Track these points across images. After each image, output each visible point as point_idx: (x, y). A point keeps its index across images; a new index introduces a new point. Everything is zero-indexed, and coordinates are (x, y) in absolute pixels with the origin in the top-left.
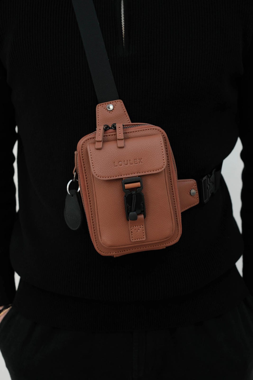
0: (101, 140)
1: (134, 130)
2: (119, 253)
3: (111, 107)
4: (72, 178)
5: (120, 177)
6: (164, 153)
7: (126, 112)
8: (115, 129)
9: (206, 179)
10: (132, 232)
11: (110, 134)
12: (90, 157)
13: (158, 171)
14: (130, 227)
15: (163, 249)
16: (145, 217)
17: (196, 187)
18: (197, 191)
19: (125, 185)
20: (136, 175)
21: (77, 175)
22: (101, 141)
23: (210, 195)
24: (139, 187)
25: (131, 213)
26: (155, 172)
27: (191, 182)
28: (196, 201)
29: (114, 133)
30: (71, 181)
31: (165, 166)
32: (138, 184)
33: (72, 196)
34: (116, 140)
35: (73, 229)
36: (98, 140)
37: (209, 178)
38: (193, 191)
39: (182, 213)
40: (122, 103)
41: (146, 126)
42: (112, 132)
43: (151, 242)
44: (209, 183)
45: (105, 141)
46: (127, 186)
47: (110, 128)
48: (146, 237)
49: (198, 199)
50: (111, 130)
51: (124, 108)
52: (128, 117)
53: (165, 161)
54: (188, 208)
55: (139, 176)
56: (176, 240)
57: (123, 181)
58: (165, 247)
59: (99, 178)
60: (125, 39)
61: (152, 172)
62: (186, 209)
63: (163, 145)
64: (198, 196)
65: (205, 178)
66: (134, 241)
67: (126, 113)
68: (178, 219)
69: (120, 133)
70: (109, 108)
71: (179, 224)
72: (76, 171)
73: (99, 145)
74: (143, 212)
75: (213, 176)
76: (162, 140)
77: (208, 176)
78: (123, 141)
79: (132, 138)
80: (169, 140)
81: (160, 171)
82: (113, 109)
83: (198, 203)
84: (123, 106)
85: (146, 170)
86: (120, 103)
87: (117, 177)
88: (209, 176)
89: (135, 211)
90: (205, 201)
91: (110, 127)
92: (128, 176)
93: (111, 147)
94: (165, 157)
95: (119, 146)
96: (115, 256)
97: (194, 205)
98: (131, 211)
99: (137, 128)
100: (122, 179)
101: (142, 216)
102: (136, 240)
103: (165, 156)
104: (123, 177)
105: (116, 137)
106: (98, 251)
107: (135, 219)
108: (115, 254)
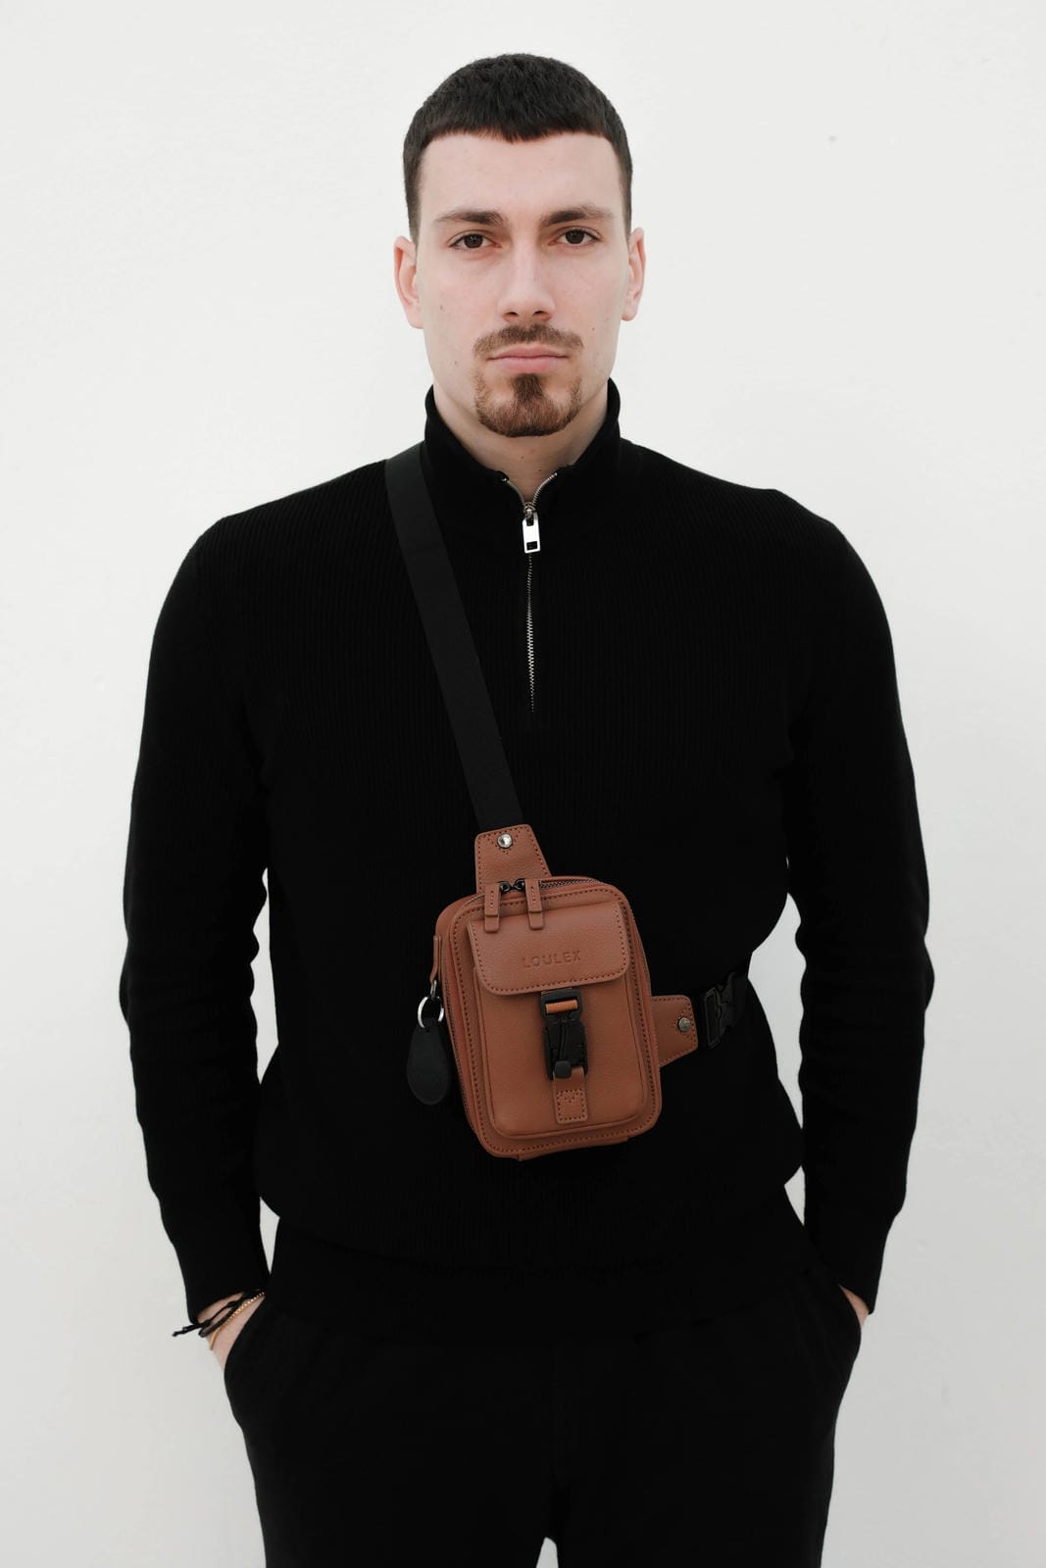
0: (496, 913)
1: (561, 893)
2: (531, 1150)
3: (507, 840)
4: (427, 993)
5: (536, 989)
6: (625, 939)
7: (539, 850)
8: (523, 889)
9: (712, 996)
10: (559, 1104)
11: (512, 900)
12: (474, 948)
13: (612, 977)
14: (555, 1093)
15: (623, 1144)
16: (586, 1072)
17: (691, 1012)
18: (693, 1022)
19: (547, 1005)
20: (568, 984)
21: (439, 987)
22: (496, 916)
23: (722, 1031)
24: (574, 1010)
25: (558, 1064)
26: (606, 979)
27: (681, 1002)
28: (689, 1043)
29: (521, 899)
30: (426, 999)
31: (626, 967)
32: (573, 1004)
33: (428, 1031)
34: (526, 912)
35: (430, 1103)
36: (489, 914)
37: (721, 992)
38: (685, 1022)
39: (662, 1070)
40: (531, 832)
41: (587, 884)
42: (515, 898)
43: (595, 1127)
44: (719, 1003)
45: (503, 916)
46: (550, 1007)
47: (511, 888)
48: (589, 1115)
49: (696, 1038)
50: (514, 893)
51: (535, 842)
52: (543, 861)
53: (627, 956)
54: (674, 1058)
55: (573, 987)
56: (649, 1123)
57: (540, 998)
58: (626, 1139)
59: (494, 991)
60: (535, 703)
61: (601, 979)
62: (670, 1060)
63: (622, 923)
64: (695, 1033)
65: (708, 994)
66: (563, 1122)
67: (540, 852)
68: (654, 1078)
69: (534, 902)
70: (503, 842)
71: (655, 1088)
72: (436, 978)
73: (492, 924)
74: (582, 1061)
75: (729, 987)
76: (619, 913)
77: (717, 989)
78: (541, 915)
79: (556, 909)
80: (633, 912)
81: (617, 975)
82: (512, 845)
83: (695, 1047)
84: (533, 837)
85: (587, 974)
86: (525, 832)
87: (530, 990)
88: (721, 987)
89: (566, 1059)
90: (710, 1044)
91: (512, 885)
92: (552, 987)
93: (516, 928)
94: (626, 948)
95: (534, 925)
96: (521, 1159)
97: (686, 1053)
98: (558, 1059)
99: (567, 887)
100: (539, 993)
101: (581, 1070)
102: (568, 1121)
103: (626, 945)
104: (541, 988)
105: (527, 906)
106: (487, 1147)
107: (565, 1074)
108: (521, 1153)
